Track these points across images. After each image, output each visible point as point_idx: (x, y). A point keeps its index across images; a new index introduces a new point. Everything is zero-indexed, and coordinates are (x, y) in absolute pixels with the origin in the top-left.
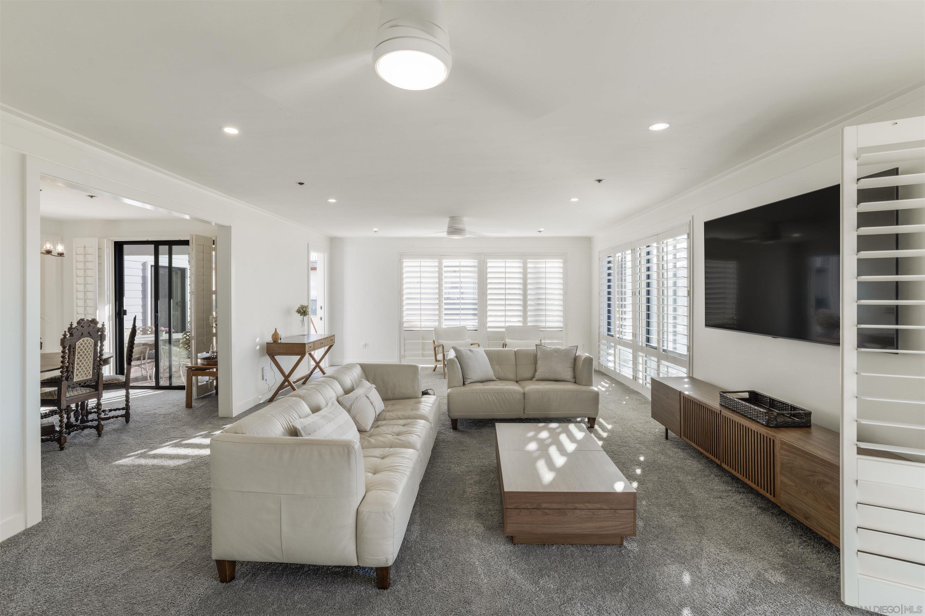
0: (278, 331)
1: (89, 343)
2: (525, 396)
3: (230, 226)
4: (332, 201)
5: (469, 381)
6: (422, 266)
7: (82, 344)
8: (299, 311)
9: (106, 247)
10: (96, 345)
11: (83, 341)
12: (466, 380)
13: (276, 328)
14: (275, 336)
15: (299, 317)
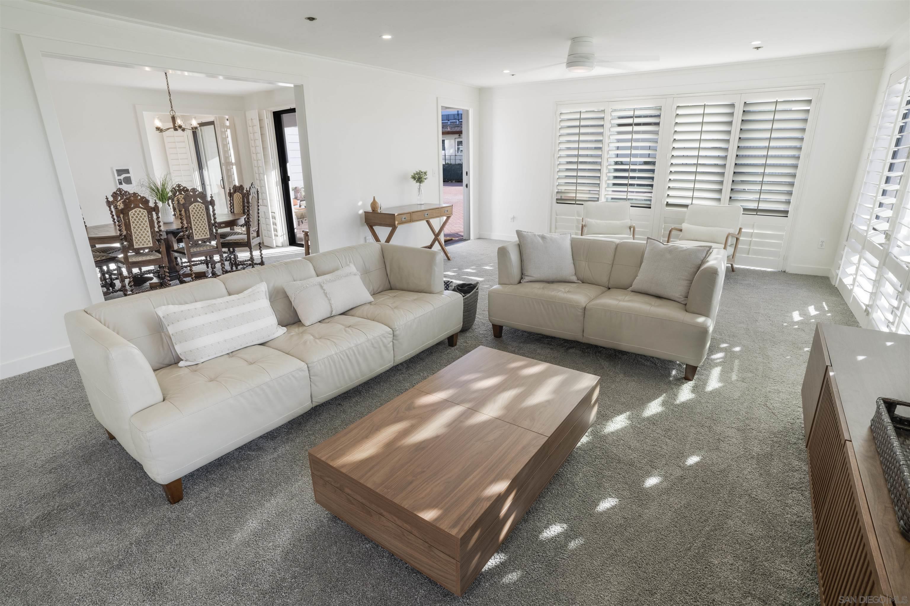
0: (376, 199)
1: (201, 208)
2: (586, 312)
3: (302, 85)
4: (387, 37)
5: (527, 279)
6: (582, 119)
7: (194, 208)
8: (414, 178)
9: (266, 118)
10: (207, 209)
11: (195, 206)
12: (525, 277)
13: (374, 197)
14: (374, 205)
15: (415, 184)
